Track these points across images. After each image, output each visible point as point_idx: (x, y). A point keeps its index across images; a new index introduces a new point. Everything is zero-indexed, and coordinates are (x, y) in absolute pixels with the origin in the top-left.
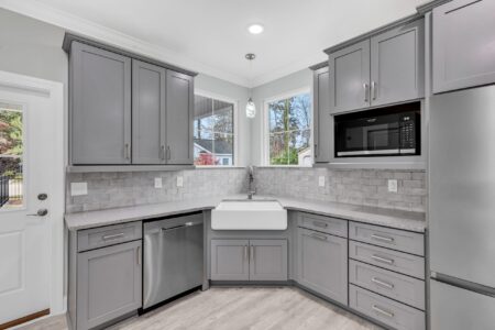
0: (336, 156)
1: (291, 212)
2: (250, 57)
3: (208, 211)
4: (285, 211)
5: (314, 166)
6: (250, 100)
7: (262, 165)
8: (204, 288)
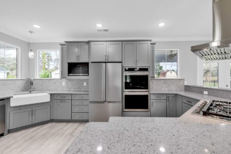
0: (68, 75)
1: (51, 95)
2: (31, 32)
3: (8, 99)
4: (49, 95)
5: (61, 78)
6: (31, 50)
7: (35, 78)
8: (5, 134)
